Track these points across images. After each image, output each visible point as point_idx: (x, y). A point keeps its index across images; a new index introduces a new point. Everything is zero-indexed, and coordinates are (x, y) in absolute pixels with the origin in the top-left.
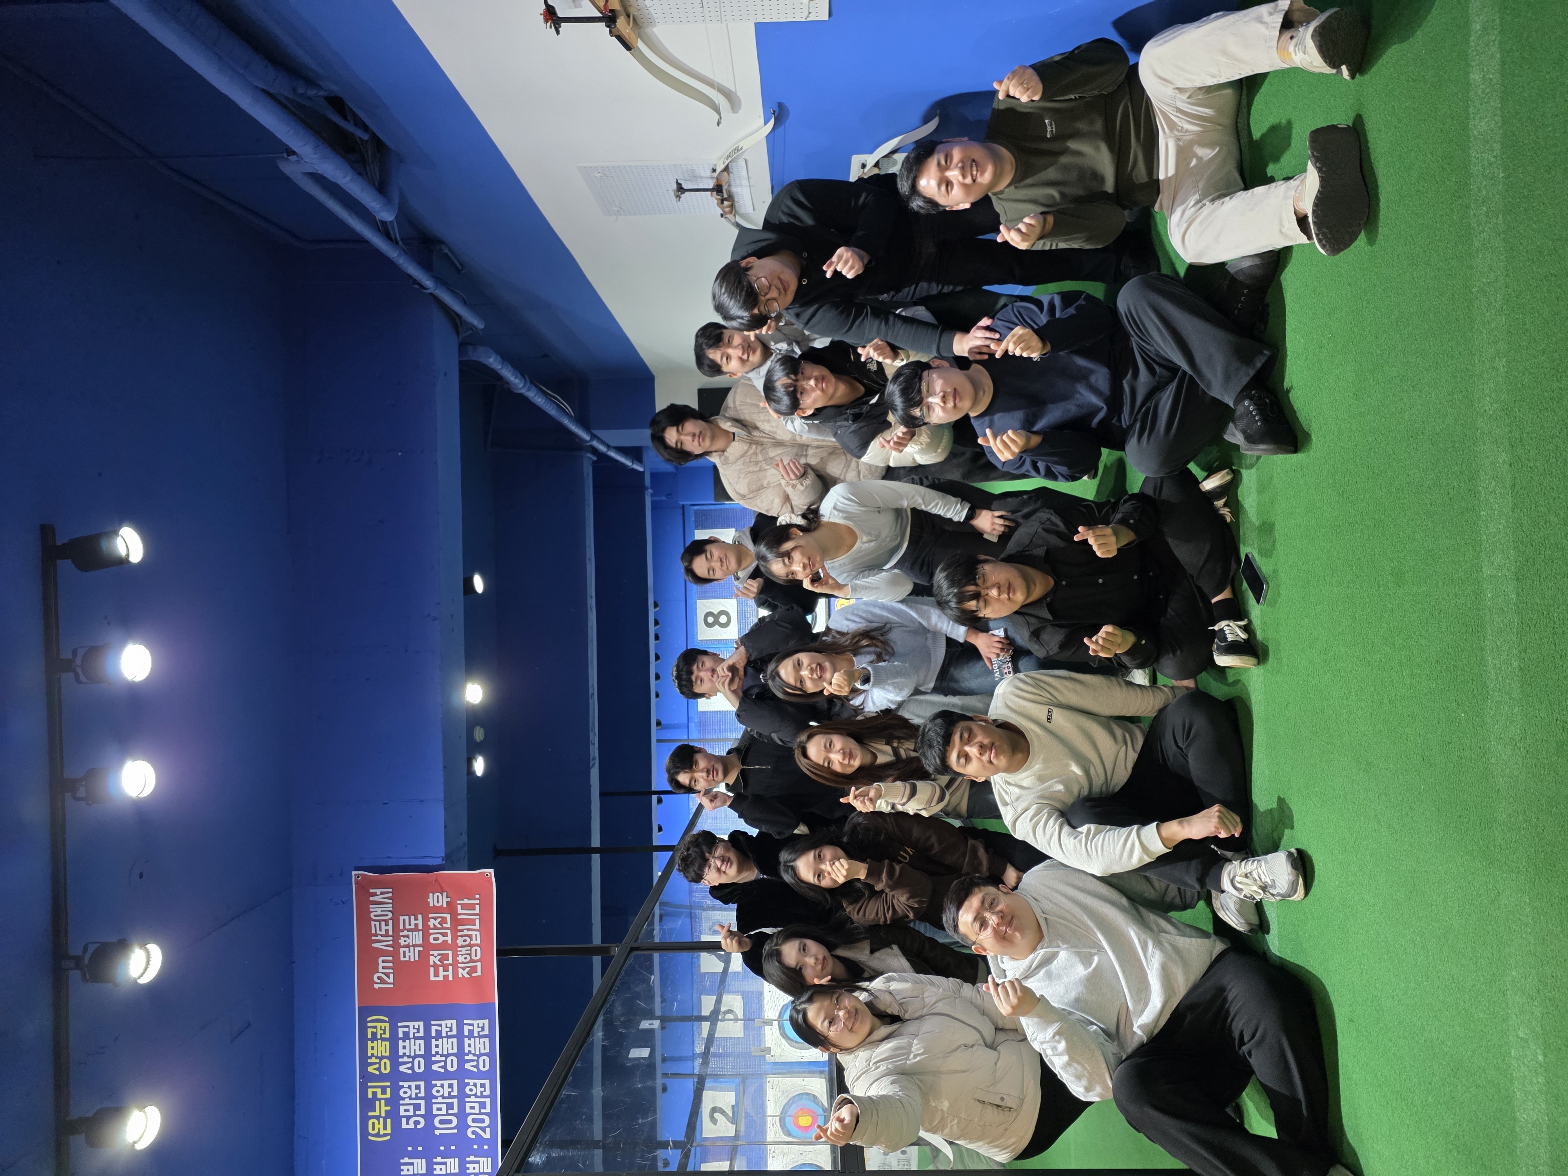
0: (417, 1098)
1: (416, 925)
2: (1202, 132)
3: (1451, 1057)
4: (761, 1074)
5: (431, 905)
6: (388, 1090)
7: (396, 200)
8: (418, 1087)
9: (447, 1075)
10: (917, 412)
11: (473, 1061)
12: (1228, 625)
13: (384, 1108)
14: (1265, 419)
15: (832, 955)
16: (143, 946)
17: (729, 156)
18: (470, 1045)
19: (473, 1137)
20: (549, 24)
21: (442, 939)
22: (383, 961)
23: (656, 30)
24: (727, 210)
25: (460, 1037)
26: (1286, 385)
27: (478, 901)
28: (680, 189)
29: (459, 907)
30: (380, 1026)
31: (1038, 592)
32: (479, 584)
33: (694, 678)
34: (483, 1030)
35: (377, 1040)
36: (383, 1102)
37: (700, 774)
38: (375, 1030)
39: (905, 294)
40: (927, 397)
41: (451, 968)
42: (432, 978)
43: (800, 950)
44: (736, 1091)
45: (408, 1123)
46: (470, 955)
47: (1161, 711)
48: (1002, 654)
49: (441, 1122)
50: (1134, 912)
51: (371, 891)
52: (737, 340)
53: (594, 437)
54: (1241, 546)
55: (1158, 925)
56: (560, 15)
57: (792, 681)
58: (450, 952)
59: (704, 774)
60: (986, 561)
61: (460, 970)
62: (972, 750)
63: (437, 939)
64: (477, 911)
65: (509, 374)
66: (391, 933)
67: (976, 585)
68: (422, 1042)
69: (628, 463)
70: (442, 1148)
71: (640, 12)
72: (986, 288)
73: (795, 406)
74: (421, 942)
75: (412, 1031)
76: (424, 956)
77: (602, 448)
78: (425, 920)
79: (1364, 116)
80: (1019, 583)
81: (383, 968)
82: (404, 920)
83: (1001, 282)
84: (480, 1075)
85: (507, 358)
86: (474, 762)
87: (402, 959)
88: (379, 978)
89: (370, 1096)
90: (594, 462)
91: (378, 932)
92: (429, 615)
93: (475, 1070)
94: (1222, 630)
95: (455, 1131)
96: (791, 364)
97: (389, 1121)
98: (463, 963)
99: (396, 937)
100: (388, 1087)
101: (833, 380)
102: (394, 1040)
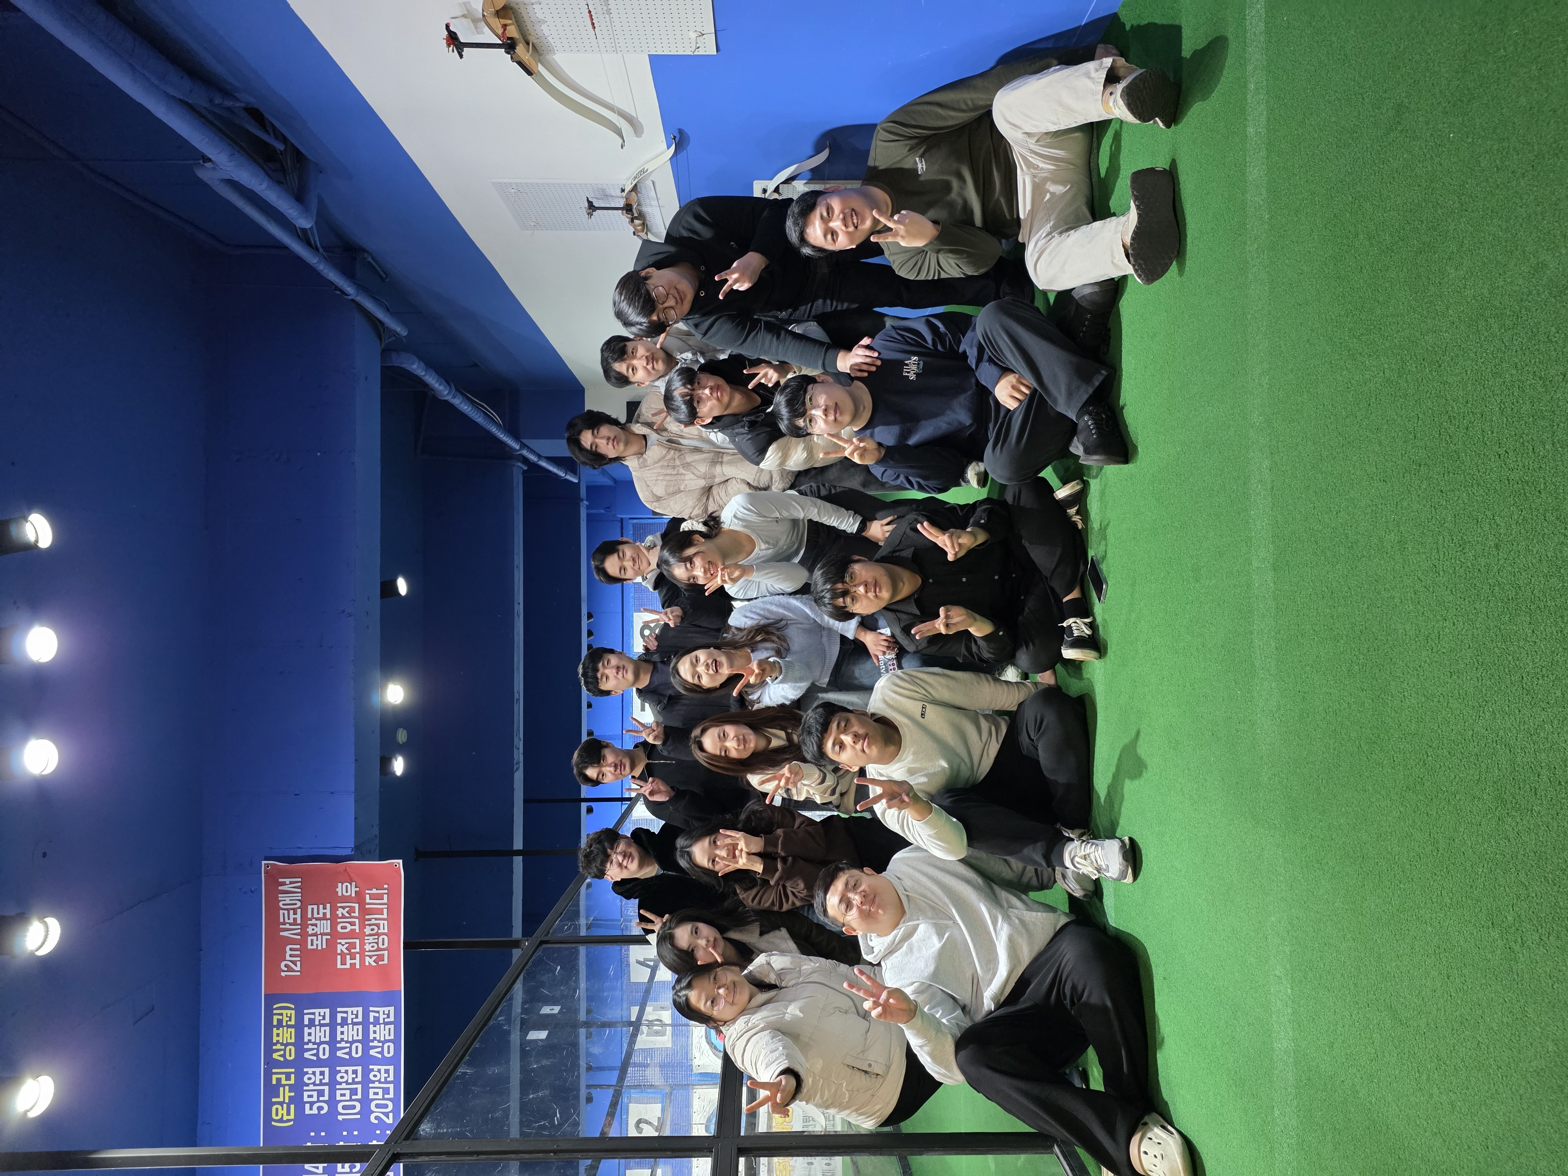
0: (321, 1084)
1: (324, 914)
2: (1055, 170)
3: (1232, 1001)
4: (688, 1085)
5: (340, 894)
6: (293, 1076)
7: (314, 207)
8: (322, 1073)
9: (352, 1062)
10: (801, 423)
11: (378, 1047)
12: (1075, 622)
13: (288, 1094)
14: (1100, 432)
15: (724, 938)
16: (41, 919)
17: (635, 178)
18: (375, 1032)
19: (376, 1122)
20: (451, 49)
21: (349, 927)
22: (291, 949)
23: (555, 57)
24: (639, 228)
25: (365, 1024)
26: (1121, 403)
27: (386, 891)
28: (592, 207)
29: (368, 896)
30: (286, 1013)
31: (906, 589)
32: (402, 586)
33: (599, 675)
34: (388, 1017)
35: (283, 1027)
36: (287, 1088)
37: (608, 769)
38: (280, 1017)
39: (802, 312)
40: (811, 409)
41: (358, 956)
42: (339, 966)
43: (692, 933)
44: (662, 1102)
45: (311, 1109)
46: (377, 943)
47: (1020, 705)
48: (887, 652)
49: (344, 1107)
50: (988, 890)
51: (280, 880)
52: (641, 351)
53: (524, 446)
54: (1089, 550)
55: (1008, 902)
56: (462, 41)
57: (689, 679)
58: (357, 941)
59: (612, 769)
60: (858, 561)
61: (367, 959)
62: (847, 739)
63: (345, 928)
64: (385, 901)
65: (432, 380)
66: (299, 921)
67: (843, 582)
68: (327, 1029)
69: (562, 474)
70: (345, 1133)
71: (539, 41)
72: (877, 309)
73: (693, 416)
74: (329, 931)
75: (318, 1018)
76: (332, 944)
77: (533, 458)
78: (334, 910)
79: (1177, 161)
80: (884, 580)
81: (291, 956)
82: (313, 909)
83: (891, 305)
84: (384, 1061)
85: (430, 364)
86: (394, 760)
87: (310, 947)
88: (286, 966)
89: (274, 1082)
90: (524, 472)
91: (287, 921)
92: (344, 611)
93: (380, 1056)
94: (1070, 627)
95: (359, 1116)
96: (689, 376)
97: (292, 1106)
98: (370, 951)
99: (304, 925)
100: (292, 1073)
101: (727, 388)
102: (299, 1027)
